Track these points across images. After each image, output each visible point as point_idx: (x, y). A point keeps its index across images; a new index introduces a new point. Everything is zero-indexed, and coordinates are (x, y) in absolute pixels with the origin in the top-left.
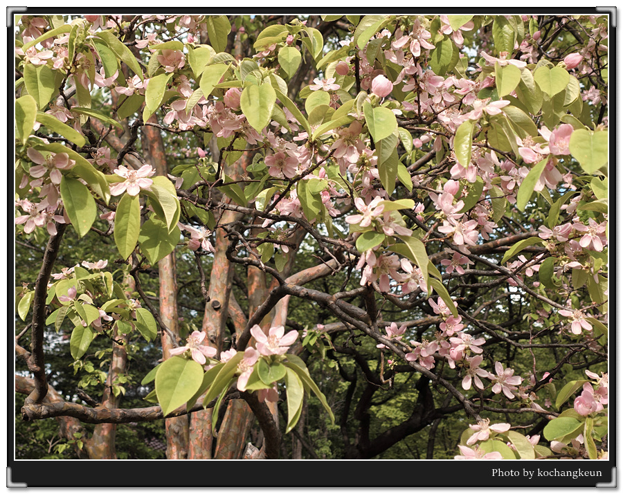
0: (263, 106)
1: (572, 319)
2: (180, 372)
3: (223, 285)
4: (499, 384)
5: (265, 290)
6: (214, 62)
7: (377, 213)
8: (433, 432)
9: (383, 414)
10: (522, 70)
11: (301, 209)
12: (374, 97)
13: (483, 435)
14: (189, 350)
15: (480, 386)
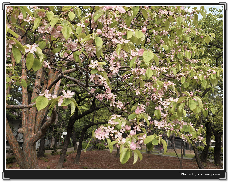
0: (68, 33)
1: (136, 91)
2: (42, 100)
3: (41, 72)
4: (118, 105)
5: (54, 74)
6: (54, 17)
7: (96, 65)
8: (94, 113)
9: (81, 108)
10: (133, 32)
11: (73, 58)
12: (97, 34)
13: (115, 118)
14: (44, 95)
15: (114, 105)
